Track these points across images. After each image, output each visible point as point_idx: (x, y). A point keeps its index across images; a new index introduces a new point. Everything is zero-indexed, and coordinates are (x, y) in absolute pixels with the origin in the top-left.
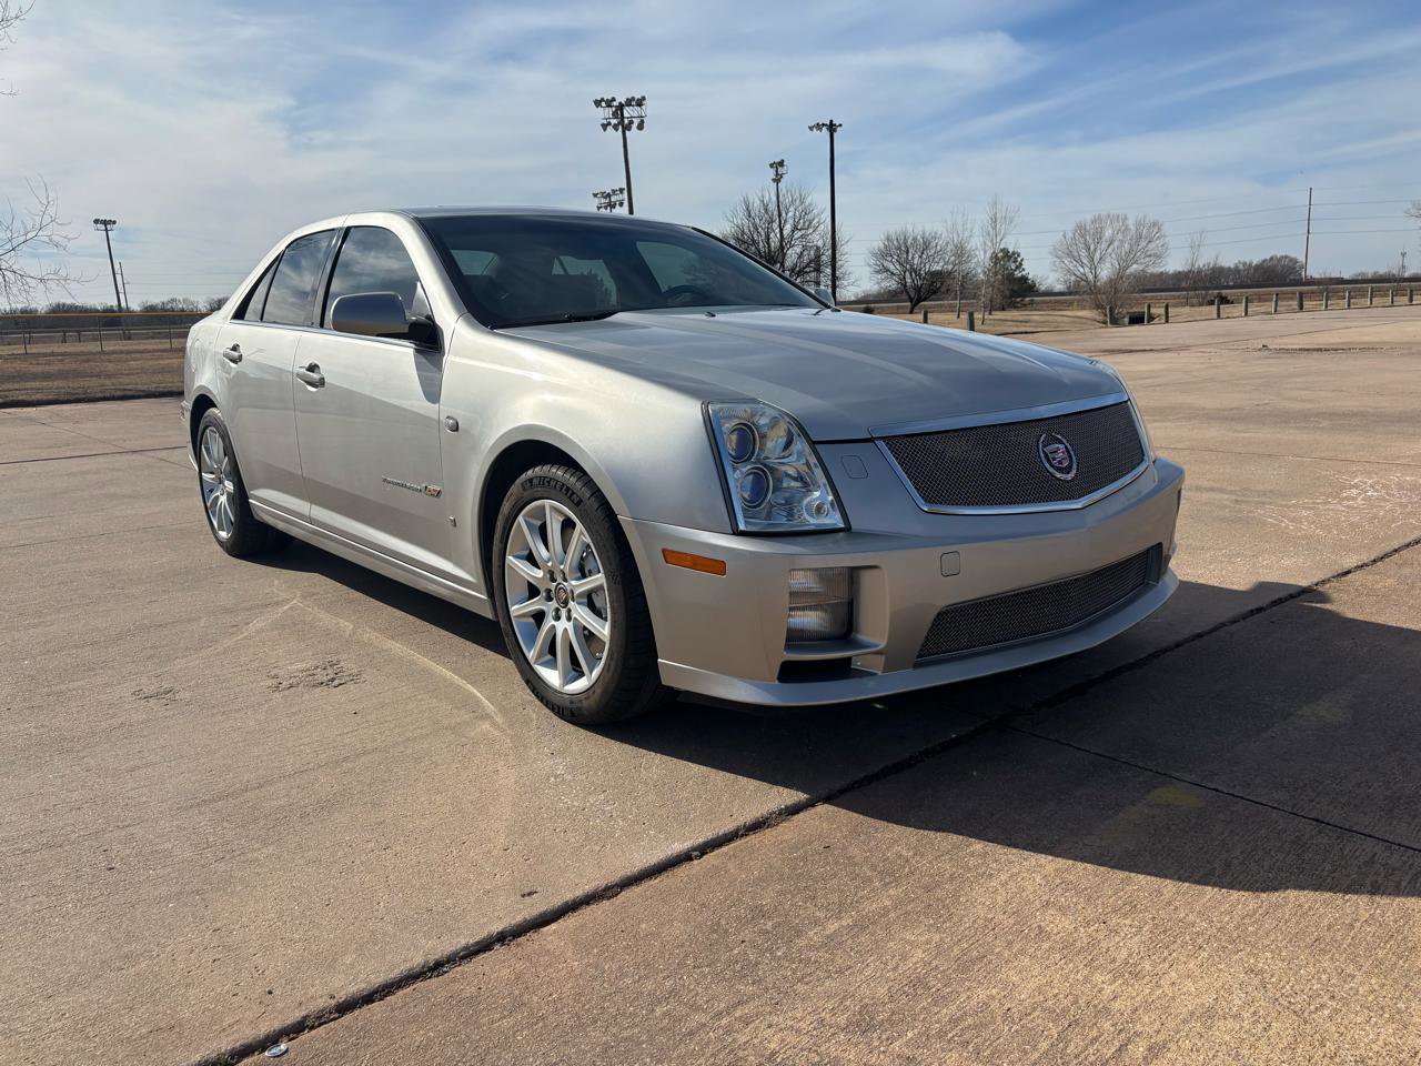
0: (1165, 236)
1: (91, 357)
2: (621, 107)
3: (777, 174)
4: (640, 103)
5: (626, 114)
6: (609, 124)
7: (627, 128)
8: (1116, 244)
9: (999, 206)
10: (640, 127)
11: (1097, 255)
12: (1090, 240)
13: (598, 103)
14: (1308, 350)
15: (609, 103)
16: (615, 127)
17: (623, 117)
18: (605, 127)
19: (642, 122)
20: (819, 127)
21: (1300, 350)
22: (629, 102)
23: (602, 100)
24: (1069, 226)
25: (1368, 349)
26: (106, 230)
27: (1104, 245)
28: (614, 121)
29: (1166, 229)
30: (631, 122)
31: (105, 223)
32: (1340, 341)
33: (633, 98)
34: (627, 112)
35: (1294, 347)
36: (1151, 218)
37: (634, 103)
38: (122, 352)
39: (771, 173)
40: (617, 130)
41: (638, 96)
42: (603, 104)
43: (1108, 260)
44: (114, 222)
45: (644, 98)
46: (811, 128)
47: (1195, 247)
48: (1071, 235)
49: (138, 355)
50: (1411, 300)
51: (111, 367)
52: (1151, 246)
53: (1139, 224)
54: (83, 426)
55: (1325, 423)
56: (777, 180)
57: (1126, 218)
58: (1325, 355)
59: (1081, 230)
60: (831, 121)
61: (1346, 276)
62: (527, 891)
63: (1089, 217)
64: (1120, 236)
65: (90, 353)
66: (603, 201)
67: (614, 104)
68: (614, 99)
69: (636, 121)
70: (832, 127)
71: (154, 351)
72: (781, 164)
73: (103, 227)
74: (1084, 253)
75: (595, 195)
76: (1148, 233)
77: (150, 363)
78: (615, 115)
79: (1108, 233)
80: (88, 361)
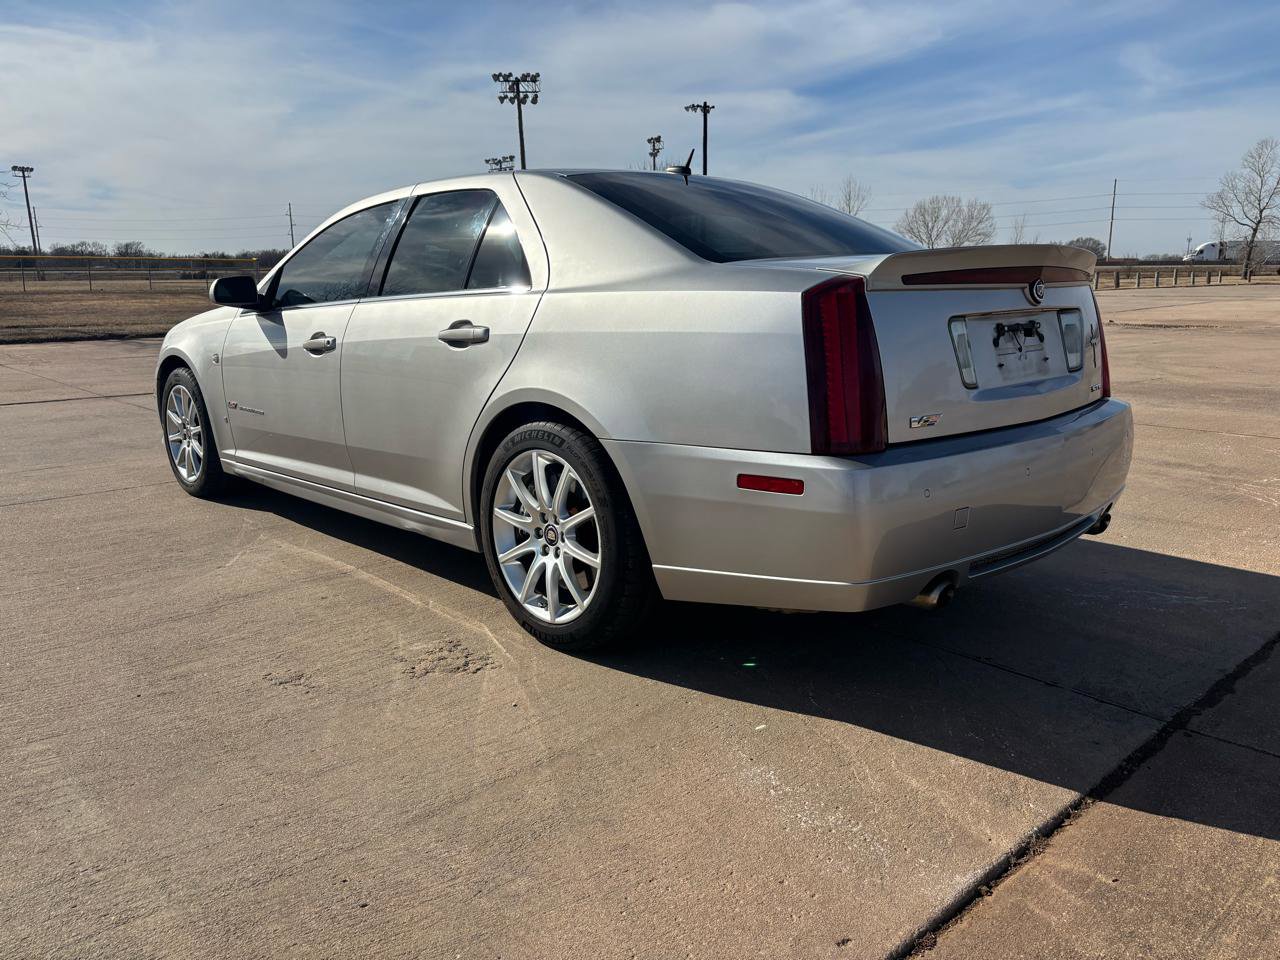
0: (992, 218)
1: (14, 297)
2: (517, 82)
3: (654, 149)
4: (534, 79)
5: (521, 89)
6: (506, 97)
7: (522, 102)
8: (951, 223)
9: (852, 185)
10: (534, 101)
11: (934, 233)
12: (928, 218)
13: (496, 77)
14: (1153, 326)
15: (506, 78)
16: (512, 100)
17: (518, 92)
18: (502, 99)
19: (536, 96)
20: (694, 107)
21: (1144, 325)
22: (525, 78)
23: (500, 74)
24: (911, 206)
25: (1205, 326)
26: (24, 177)
27: (941, 223)
28: (511, 95)
29: (994, 212)
30: (526, 97)
31: (23, 170)
32: (1174, 318)
33: (528, 75)
34: (523, 87)
35: (1137, 323)
36: (982, 201)
37: (529, 79)
38: (44, 293)
39: (649, 148)
40: (513, 103)
41: (533, 73)
42: (501, 79)
43: (943, 237)
44: (32, 170)
45: (538, 75)
46: (687, 109)
47: (1019, 229)
48: (912, 213)
49: (59, 296)
50: (1209, 281)
51: (35, 307)
52: (980, 226)
53: (971, 206)
54: (40, 368)
55: (1228, 400)
56: (654, 154)
57: (959, 201)
58: (1170, 331)
59: (921, 210)
60: (705, 103)
61: (1141, 257)
62: (840, 940)
63: (928, 198)
64: (954, 216)
65: (13, 293)
66: (494, 166)
67: (512, 79)
68: (510, 75)
69: (531, 96)
70: (706, 109)
71: (75, 292)
72: (658, 139)
73: (21, 174)
74: (923, 230)
75: (487, 161)
76: (978, 215)
77: (73, 303)
78: (511, 89)
79: (944, 213)
80: (12, 300)
